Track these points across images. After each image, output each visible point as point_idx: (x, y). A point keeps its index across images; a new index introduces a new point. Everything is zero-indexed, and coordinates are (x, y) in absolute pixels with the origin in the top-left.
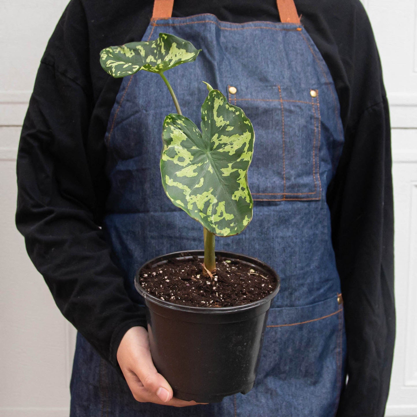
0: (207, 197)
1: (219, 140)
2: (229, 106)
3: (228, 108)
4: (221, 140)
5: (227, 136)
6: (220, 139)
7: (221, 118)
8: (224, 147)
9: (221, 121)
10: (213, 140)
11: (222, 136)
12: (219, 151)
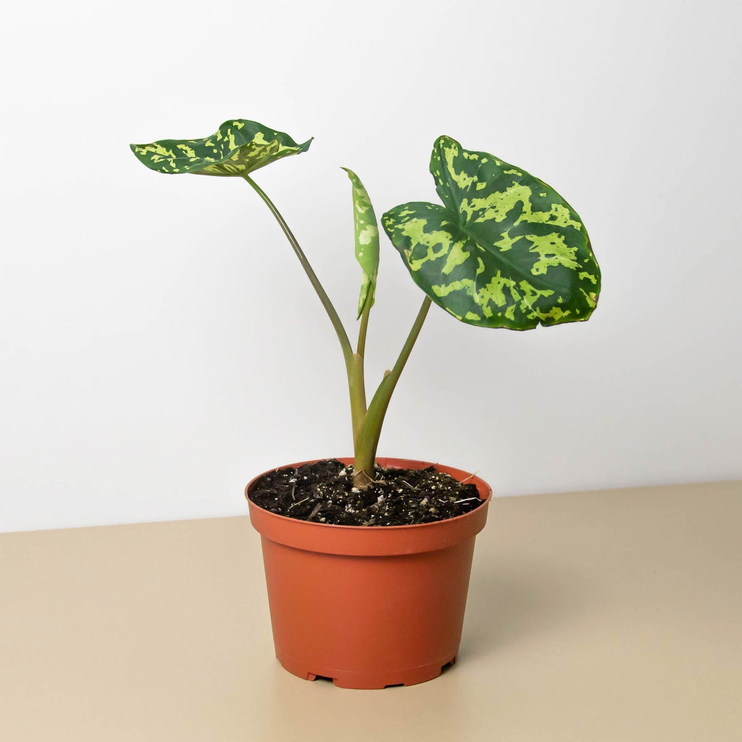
0: (499, 283)
1: (472, 207)
2: (469, 154)
3: (469, 157)
4: (474, 206)
5: (481, 198)
6: (472, 204)
7: (463, 175)
8: (483, 214)
9: (465, 179)
10: (462, 208)
11: (474, 200)
12: (477, 221)
